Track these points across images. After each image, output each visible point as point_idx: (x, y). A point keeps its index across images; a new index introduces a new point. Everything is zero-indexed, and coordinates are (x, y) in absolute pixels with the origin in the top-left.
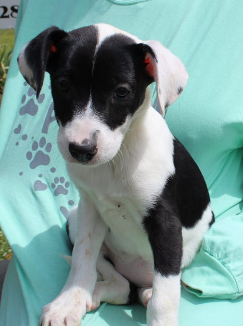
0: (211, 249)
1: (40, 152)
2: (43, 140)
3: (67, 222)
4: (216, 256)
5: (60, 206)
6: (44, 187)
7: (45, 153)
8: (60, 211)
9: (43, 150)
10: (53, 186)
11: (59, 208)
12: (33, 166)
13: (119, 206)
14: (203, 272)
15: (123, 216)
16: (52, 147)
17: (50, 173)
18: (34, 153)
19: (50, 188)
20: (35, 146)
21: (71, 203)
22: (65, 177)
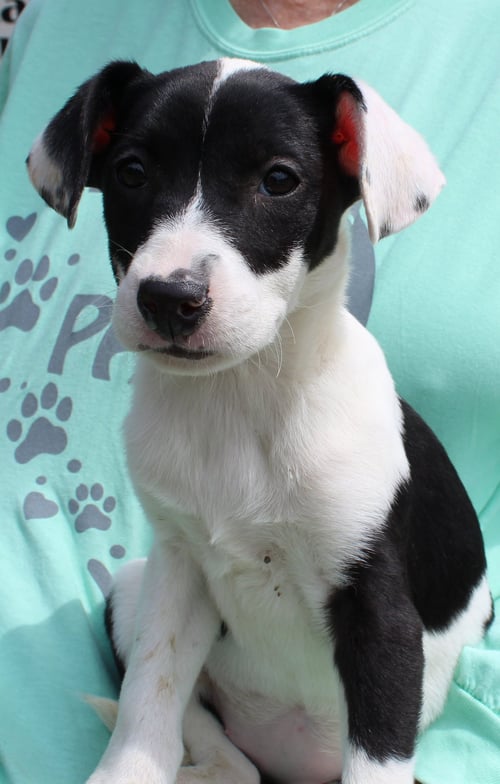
0: (478, 682)
1: (42, 421)
2: (51, 391)
3: (108, 601)
4: (491, 700)
5: (88, 559)
6: (48, 510)
7: (56, 422)
8: (88, 572)
9: (50, 415)
10: (73, 506)
11: (86, 565)
12: (23, 456)
13: (267, 560)
14: (455, 743)
15: (276, 589)
16: (74, 407)
17: (67, 473)
18: (26, 424)
19: (64, 512)
20: (29, 406)
21: (117, 552)
22: (104, 486)
